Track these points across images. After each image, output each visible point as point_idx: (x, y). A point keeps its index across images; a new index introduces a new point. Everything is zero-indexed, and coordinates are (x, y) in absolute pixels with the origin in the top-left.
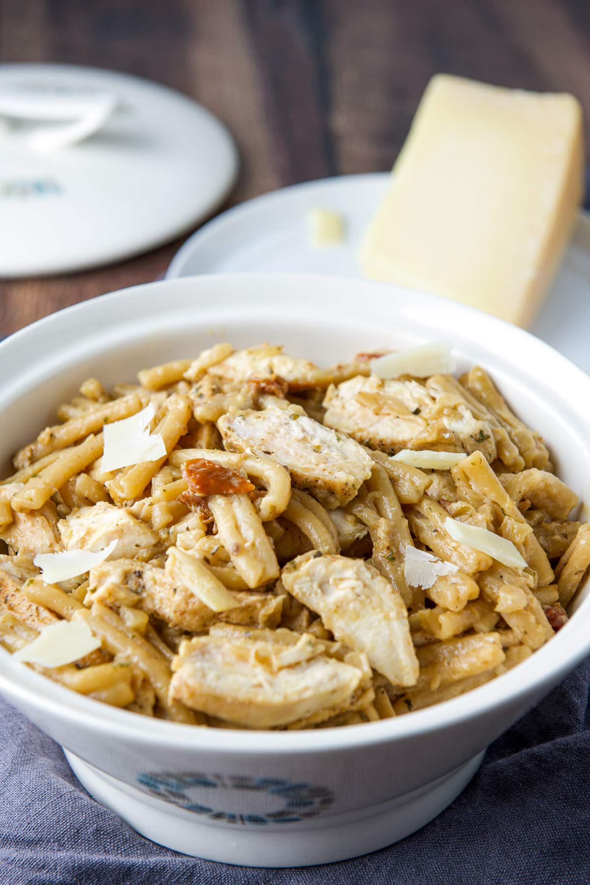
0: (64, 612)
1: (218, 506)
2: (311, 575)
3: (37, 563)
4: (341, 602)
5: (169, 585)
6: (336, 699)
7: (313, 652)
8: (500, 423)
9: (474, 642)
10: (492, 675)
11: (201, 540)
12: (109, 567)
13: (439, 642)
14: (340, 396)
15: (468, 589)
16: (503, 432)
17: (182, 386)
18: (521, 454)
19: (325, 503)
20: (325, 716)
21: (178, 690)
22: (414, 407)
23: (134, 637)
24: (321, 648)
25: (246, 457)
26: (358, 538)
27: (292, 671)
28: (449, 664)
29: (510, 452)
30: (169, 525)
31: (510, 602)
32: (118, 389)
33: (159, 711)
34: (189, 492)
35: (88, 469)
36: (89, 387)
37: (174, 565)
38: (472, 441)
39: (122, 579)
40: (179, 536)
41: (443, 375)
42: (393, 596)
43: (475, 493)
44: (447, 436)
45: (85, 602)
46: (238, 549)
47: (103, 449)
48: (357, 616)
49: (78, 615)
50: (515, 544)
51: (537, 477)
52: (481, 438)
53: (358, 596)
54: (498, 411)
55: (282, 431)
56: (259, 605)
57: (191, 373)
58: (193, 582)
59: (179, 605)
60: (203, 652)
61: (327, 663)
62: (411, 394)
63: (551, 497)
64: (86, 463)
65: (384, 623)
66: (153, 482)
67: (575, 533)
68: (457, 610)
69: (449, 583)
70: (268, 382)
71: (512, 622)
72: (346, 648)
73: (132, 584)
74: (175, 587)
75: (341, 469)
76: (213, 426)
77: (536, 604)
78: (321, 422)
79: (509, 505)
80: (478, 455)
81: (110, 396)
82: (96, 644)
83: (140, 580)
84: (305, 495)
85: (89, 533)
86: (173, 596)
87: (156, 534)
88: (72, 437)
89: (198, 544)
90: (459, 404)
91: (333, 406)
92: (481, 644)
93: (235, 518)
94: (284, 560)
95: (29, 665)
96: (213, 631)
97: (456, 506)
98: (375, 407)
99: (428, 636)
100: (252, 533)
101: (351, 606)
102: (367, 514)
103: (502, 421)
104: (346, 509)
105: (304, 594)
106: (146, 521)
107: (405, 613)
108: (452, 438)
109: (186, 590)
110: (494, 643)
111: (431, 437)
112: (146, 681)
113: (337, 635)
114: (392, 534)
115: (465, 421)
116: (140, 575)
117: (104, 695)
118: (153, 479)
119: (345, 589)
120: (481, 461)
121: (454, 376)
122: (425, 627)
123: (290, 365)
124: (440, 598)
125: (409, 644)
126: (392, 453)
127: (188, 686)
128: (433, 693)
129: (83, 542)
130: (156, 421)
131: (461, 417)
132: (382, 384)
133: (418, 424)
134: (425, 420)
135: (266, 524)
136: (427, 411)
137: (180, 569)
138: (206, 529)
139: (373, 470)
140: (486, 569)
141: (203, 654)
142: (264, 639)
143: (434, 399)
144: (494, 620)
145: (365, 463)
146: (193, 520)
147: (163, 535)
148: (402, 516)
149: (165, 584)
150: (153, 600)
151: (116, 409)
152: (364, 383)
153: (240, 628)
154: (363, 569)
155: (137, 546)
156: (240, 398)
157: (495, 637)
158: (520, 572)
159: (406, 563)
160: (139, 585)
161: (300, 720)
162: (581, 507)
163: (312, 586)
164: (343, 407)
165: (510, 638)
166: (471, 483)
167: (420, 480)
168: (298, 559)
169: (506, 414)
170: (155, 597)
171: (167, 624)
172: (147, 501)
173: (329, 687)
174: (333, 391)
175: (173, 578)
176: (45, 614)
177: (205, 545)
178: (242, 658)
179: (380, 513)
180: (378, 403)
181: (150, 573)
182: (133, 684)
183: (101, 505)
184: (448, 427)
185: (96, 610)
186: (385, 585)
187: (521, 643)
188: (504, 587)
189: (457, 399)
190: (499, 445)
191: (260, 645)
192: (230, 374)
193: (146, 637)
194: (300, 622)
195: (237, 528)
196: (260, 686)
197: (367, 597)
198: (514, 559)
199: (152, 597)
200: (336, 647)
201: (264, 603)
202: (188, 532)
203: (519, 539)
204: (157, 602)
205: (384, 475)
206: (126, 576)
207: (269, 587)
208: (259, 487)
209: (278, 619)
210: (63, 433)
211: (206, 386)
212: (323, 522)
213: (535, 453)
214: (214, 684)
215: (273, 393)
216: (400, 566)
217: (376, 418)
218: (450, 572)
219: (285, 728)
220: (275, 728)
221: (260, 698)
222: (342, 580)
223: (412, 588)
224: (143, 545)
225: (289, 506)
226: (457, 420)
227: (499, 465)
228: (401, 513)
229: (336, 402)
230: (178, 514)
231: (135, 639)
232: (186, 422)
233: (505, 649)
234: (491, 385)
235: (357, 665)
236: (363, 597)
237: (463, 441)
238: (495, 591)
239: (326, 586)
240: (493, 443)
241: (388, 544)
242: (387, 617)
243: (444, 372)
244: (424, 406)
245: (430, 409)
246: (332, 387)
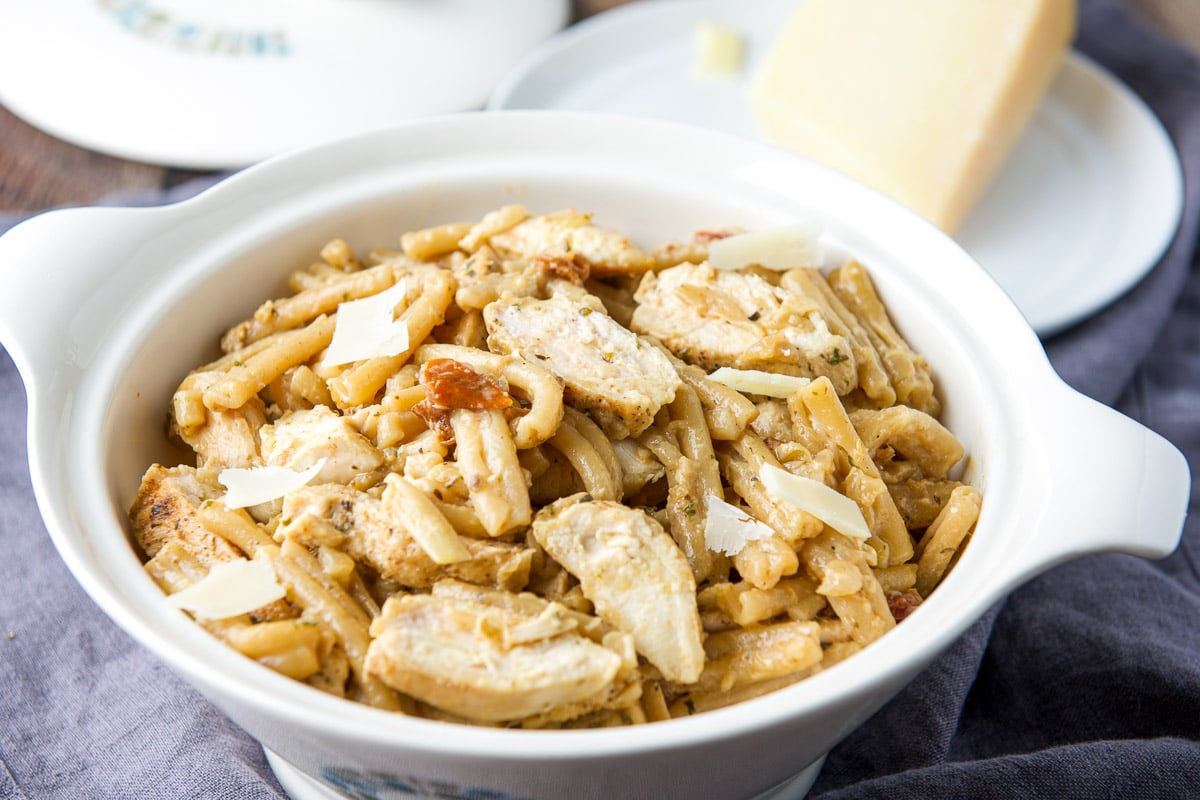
0: (247, 548)
1: (462, 422)
2: (572, 525)
3: (222, 480)
4: (608, 565)
5: (384, 523)
6: (586, 692)
7: (560, 627)
8: (872, 339)
9: (783, 632)
10: (807, 674)
11: (436, 467)
12: (309, 494)
13: (739, 628)
14: (658, 289)
15: (783, 560)
16: (869, 353)
17: (457, 257)
18: (894, 384)
19: (609, 432)
20: (573, 713)
21: (375, 664)
22: (751, 310)
23: (331, 587)
24: (573, 623)
25: (509, 362)
26: (651, 480)
27: (529, 650)
28: (747, 658)
29: (875, 380)
30: (398, 444)
31: (836, 583)
32: (373, 256)
33: (352, 688)
34: (426, 403)
35: (311, 361)
36: (334, 250)
37: (392, 497)
38: (822, 362)
39: (324, 510)
40: (409, 459)
41: (804, 269)
42: (678, 561)
43: (815, 433)
44: (787, 353)
45: (276, 536)
46: (479, 483)
47: (332, 335)
48: (628, 584)
49: (262, 553)
50: (860, 505)
51: (904, 418)
52: (836, 358)
53: (632, 558)
54: (875, 324)
55: (566, 329)
56: (498, 560)
57: (468, 242)
58: (414, 522)
59: (394, 551)
60: (415, 615)
61: (578, 643)
62: (751, 293)
63: (925, 447)
64: (311, 352)
65: (662, 597)
66: (388, 385)
67: (949, 496)
68: (765, 588)
69: (760, 550)
70: (562, 262)
71: (839, 610)
72: (609, 626)
73: (337, 518)
74: (391, 527)
75: (635, 387)
76: (479, 314)
77: (875, 587)
78: (625, 323)
79: (859, 452)
80: (823, 381)
81: (362, 264)
82: (280, 592)
83: (348, 514)
84: (583, 418)
85: (294, 446)
86: (388, 538)
87: (379, 454)
88: (301, 316)
89: (431, 472)
90: (812, 311)
91: (648, 302)
92: (792, 635)
93: (480, 442)
94: (540, 501)
95: (189, 614)
96: (440, 589)
97: (786, 448)
98: (700, 306)
99: (727, 620)
100: (501, 463)
101: (621, 570)
102: (664, 449)
103: (876, 338)
104: (638, 441)
105: (560, 550)
106: (370, 437)
107: (693, 587)
108: (794, 356)
109: (405, 532)
110: (809, 636)
111: (766, 353)
112: (338, 646)
113: (599, 607)
114: (694, 479)
115: (816, 334)
116: (349, 507)
117: (279, 660)
118: (389, 380)
119: (615, 547)
120: (826, 389)
121: (821, 271)
122: (722, 606)
123: (598, 241)
124: (745, 569)
125: (693, 627)
126: (710, 372)
127: (386, 658)
128: (724, 695)
129: (285, 457)
130: (407, 303)
131: (812, 329)
132: (715, 276)
133: (753, 334)
134: (764, 329)
135: (523, 455)
136: (768, 317)
137: (399, 503)
138: (445, 453)
139: (679, 393)
140: (814, 536)
141: (414, 618)
142: (501, 606)
143: (780, 301)
144: (818, 606)
145: (669, 381)
146: (430, 440)
147: (389, 457)
148: (712, 457)
149: (380, 521)
150: (363, 541)
151: (359, 282)
152: (691, 273)
153: (473, 587)
154: (642, 522)
155: (354, 468)
156: (519, 281)
157: (812, 628)
158: (860, 543)
159: (708, 520)
160: (347, 521)
161: (538, 716)
162: (967, 463)
163: (572, 540)
164: (660, 303)
165: (832, 631)
166: (812, 419)
167: (743, 410)
168: (557, 504)
169: (884, 328)
170: (366, 537)
171: (380, 575)
172: (374, 409)
173: (575, 675)
174: (650, 281)
175: (390, 514)
176: (223, 547)
177: (441, 474)
178: (466, 628)
179: (683, 450)
180: (704, 302)
181: (363, 505)
182: (319, 650)
183: (320, 408)
184: (791, 340)
185: (287, 547)
186: (669, 547)
187: (850, 639)
188: (833, 563)
189: (816, 305)
190: (862, 370)
191: (493, 613)
192: (518, 247)
193: (350, 590)
194: (555, 587)
195: (483, 455)
196: (482, 666)
197: (644, 560)
198: (850, 522)
199: (361, 536)
200: (594, 624)
201: (506, 557)
202: (420, 456)
203: (868, 499)
204: (367, 544)
205: (694, 399)
206: (330, 507)
207: (518, 536)
208: (521, 400)
209: (525, 579)
210: (288, 309)
211: (480, 260)
212: (602, 456)
213: (913, 383)
214: (421, 659)
215: (566, 278)
216: (700, 523)
217: (700, 321)
218: (763, 536)
219: (518, 725)
220: (505, 724)
221: (480, 683)
222: (612, 534)
223: (712, 553)
224: (361, 468)
225: (559, 431)
226: (806, 332)
227: (856, 398)
228: (710, 451)
229: (652, 296)
230: (412, 431)
231: (332, 591)
232: (445, 308)
233: (825, 645)
234: (870, 288)
235: (619, 651)
236: (638, 560)
237: (811, 362)
238: (822, 565)
239: (591, 542)
240: (853, 365)
241: (687, 492)
242: (667, 590)
243: (808, 265)
244: (765, 310)
245: (772, 315)
246: (649, 274)
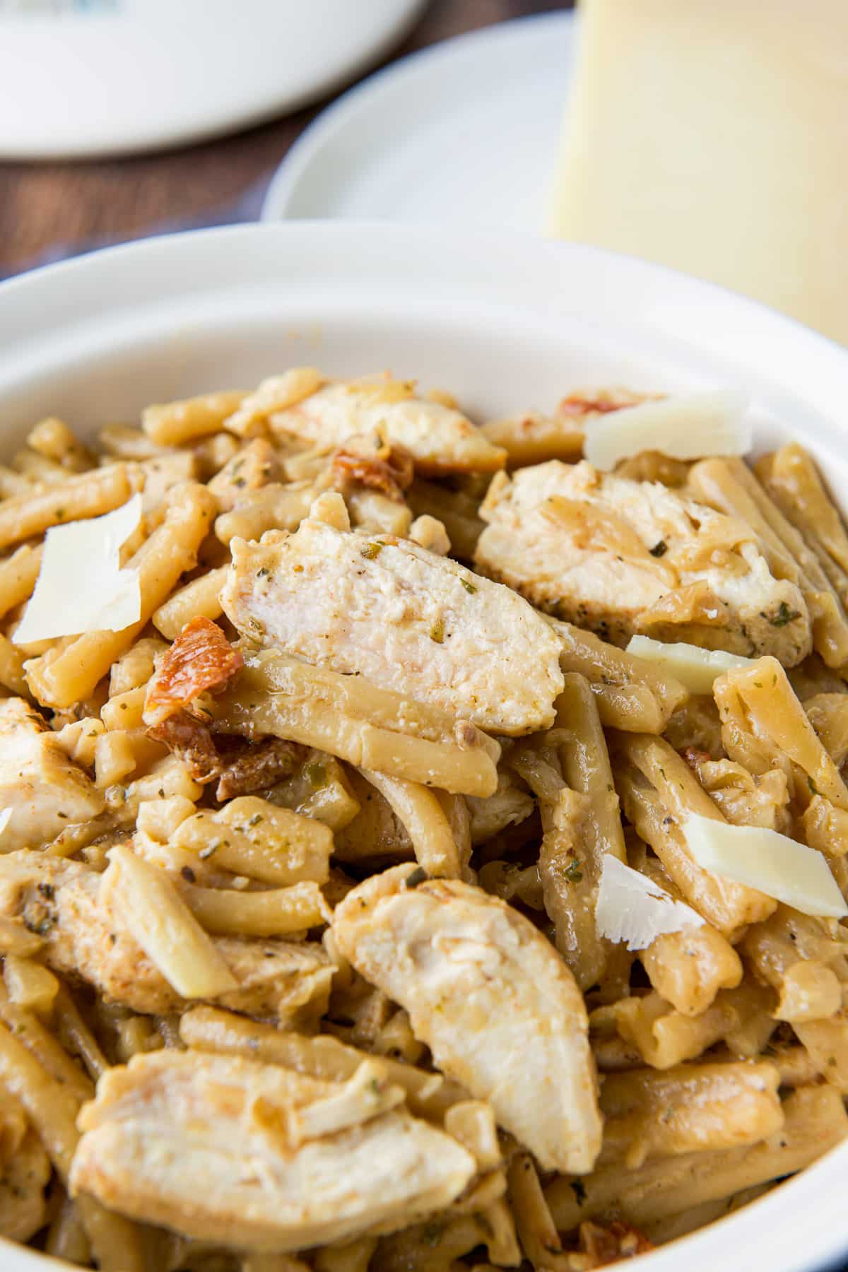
2: (393, 926)
4: (452, 990)
5: (103, 925)
7: (379, 1105)
8: (823, 566)
11: (184, 823)
13: (652, 1070)
14: (514, 500)
15: (719, 967)
16: (829, 597)
17: (222, 442)
21: (85, 1176)
22: (653, 542)
23: (22, 1029)
24: (398, 1095)
26: (513, 822)
27: (329, 1148)
28: (666, 1122)
29: (838, 644)
30: (127, 779)
31: (803, 1007)
32: (106, 437)
36: (47, 435)
37: (115, 883)
38: (764, 624)
39: (10, 901)
40: (144, 806)
41: (722, 458)
43: (758, 741)
44: (712, 614)
47: (35, 582)
48: (483, 1019)
50: (828, 854)
52: (783, 617)
53: (489, 979)
54: (827, 541)
56: (279, 986)
57: (238, 422)
58: (147, 928)
59: (118, 969)
60: (150, 1091)
61: (407, 1128)
62: (652, 511)
65: (537, 1039)
66: (113, 674)
68: (693, 1014)
69: (682, 949)
70: (372, 469)
72: (456, 1091)
73: (32, 913)
74: (112, 932)
79: (825, 771)
80: (769, 662)
81: (90, 456)
83: (49, 904)
86: (110, 949)
89: (178, 831)
90: (745, 541)
91: (499, 520)
92: (736, 1090)
96: (189, 1022)
97: (715, 769)
98: (578, 532)
99: (631, 1053)
101: (472, 998)
105: (376, 966)
106: (84, 767)
108: (723, 616)
109: (133, 943)
110: (764, 1091)
111: (680, 614)
112: (32, 1132)
113: (439, 1057)
114: (581, 824)
115: (753, 578)
116: (49, 892)
118: (114, 667)
119: (461, 962)
120: (775, 680)
121: (747, 460)
122: (624, 1035)
123: (423, 424)
124: (661, 978)
125: (585, 1087)
127: (102, 1176)
131: (746, 571)
132: (598, 482)
133: (658, 577)
134: (674, 571)
136: (679, 552)
137: (126, 896)
138: (198, 794)
140: (763, 920)
141: (148, 1095)
143: (696, 525)
146: (175, 774)
147: (114, 800)
148: (610, 788)
149: (96, 921)
150: (72, 948)
151: (79, 493)
152: (563, 476)
154: (503, 924)
155: (62, 815)
158: (834, 927)
159: (601, 890)
160: (47, 915)
163: (395, 951)
164: (518, 524)
165: (798, 1067)
166: (752, 718)
170: (75, 942)
171: (101, 995)
174: (501, 488)
175: (110, 911)
178: (230, 1110)
179: (566, 777)
180: (583, 525)
181: (69, 893)
184: (717, 591)
186: (546, 960)
187: (822, 1079)
188: (798, 967)
190: (819, 628)
192: (309, 432)
193: (52, 1026)
194: (369, 1012)
196: (255, 1181)
197: (507, 982)
199: (69, 940)
202: (160, 802)
204: (79, 953)
206: (21, 895)
214: (157, 1174)
215: (378, 490)
216: (588, 895)
217: (577, 554)
218: (686, 925)
221: (252, 1212)
222: (457, 941)
223: (606, 942)
224: (72, 816)
226: (737, 577)
229: (504, 511)
231: (24, 1034)
233: (785, 1093)
234: (817, 484)
235: (466, 1138)
236: (498, 983)
237: (746, 623)
238: (779, 968)
239: (425, 950)
240: (807, 624)
241: (571, 845)
242: (544, 1028)
243: (728, 451)
244: (673, 538)
245: (685, 547)
246: (500, 476)
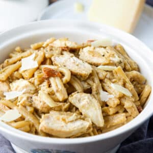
0: (11, 107)
1: (52, 80)
2: (76, 98)
3: (4, 94)
4: (84, 105)
5: (39, 100)
6: (83, 130)
7: (77, 118)
9: (118, 116)
10: (123, 124)
11: (47, 89)
12: (24, 96)
13: (109, 115)
14: (83, 51)
15: (117, 102)
16: (126, 61)
17: (42, 49)
18: (130, 67)
19: (80, 79)
20: (80, 134)
21: (41, 128)
23: (30, 114)
24: (79, 117)
25: (59, 67)
26: (88, 88)
27: (71, 123)
28: (112, 121)
29: (127, 66)
30: (39, 85)
31: (128, 105)
33: (36, 133)
34: (44, 76)
35: (17, 70)
36: (18, 49)
38: (118, 63)
40: (41, 87)
43: (119, 77)
44: (111, 62)
45: (17, 105)
46: (57, 91)
47: (21, 65)
48: (88, 109)
49: (15, 108)
51: (135, 73)
52: (120, 62)
53: (88, 103)
55: (68, 60)
57: (44, 45)
58: (45, 99)
59: (42, 106)
60: (48, 118)
61: (80, 121)
62: (102, 51)
63: (138, 78)
66: (35, 73)
67: (144, 87)
68: (114, 107)
69: (112, 100)
70: (65, 47)
71: (128, 110)
72: (85, 117)
73: (29, 100)
74: (41, 101)
75: (84, 70)
76: (50, 59)
77: (135, 106)
78: (78, 58)
79: (128, 80)
80: (119, 67)
81: (23, 51)
82: (20, 115)
84: (74, 77)
85: (18, 87)
86: (40, 103)
87: (36, 87)
88: (13, 62)
92: (120, 116)
93: (56, 83)
94: (69, 94)
95: (3, 121)
96: (51, 112)
97: (114, 80)
98: (93, 54)
99: (106, 114)
100: (61, 87)
101: (87, 106)
102: (91, 82)
103: (126, 58)
104: (85, 81)
105: (74, 103)
106: (33, 84)
107: (100, 108)
109: (44, 102)
110: (124, 116)
111: (107, 62)
112: (33, 126)
113: (83, 113)
114: (97, 87)
115: (116, 58)
116: (31, 98)
117: (22, 129)
119: (85, 101)
121: (113, 46)
122: (106, 111)
123: (70, 43)
124: (109, 104)
125: (101, 116)
126: (97, 66)
127: (44, 127)
128: (107, 129)
129: (16, 89)
130: (35, 58)
132: (94, 48)
133: (104, 59)
134: (106, 58)
135: (64, 85)
138: (49, 86)
139: (92, 71)
140: (122, 97)
142: (64, 114)
143: (108, 52)
144: (123, 110)
145: (90, 69)
146: (45, 83)
147: (37, 87)
151: (25, 54)
152: (90, 48)
153: (58, 112)
154: (90, 96)
155: (30, 90)
156: (57, 52)
157: (124, 114)
158: (130, 97)
159: (101, 95)
160: (31, 100)
161: (73, 136)
162: (146, 81)
163: (76, 101)
164: (84, 54)
165: (128, 114)
166: (118, 74)
167: (104, 73)
168: (73, 94)
169: (126, 56)
171: (39, 110)
172: (33, 78)
173: (81, 127)
175: (40, 98)
176: (7, 108)
177: (49, 90)
178: (58, 119)
179: (94, 82)
181: (34, 97)
182: (30, 126)
183: (21, 79)
184: (111, 60)
185: (20, 107)
186: (95, 101)
187: (130, 116)
188: (126, 101)
189: (113, 52)
190: (125, 64)
191: (63, 116)
193: (33, 114)
194: (73, 110)
195: (57, 85)
196: (63, 127)
197: (91, 104)
198: (129, 94)
199: (35, 103)
200: (82, 117)
201: (64, 105)
202: (44, 87)
203: (130, 89)
204: (36, 105)
205: (95, 72)
206: (28, 98)
207: (65, 101)
208: (63, 75)
209: (68, 109)
210: (11, 61)
211: (48, 48)
212: (79, 84)
213: (134, 66)
214: (51, 126)
215: (66, 51)
216: (99, 96)
217: (93, 57)
218: (112, 97)
219: (69, 138)
220: (67, 138)
221: (63, 130)
222: (84, 99)
223: (102, 101)
224: (32, 90)
225: (71, 80)
226: (114, 58)
227: (125, 70)
228: (99, 82)
229: (82, 53)
230: (41, 82)
232: (43, 58)
233: (127, 117)
235: (88, 121)
237: (116, 63)
238: (124, 102)
239: (80, 101)
240: (123, 64)
241: (96, 90)
242: (96, 109)
243: (110, 45)
244: (105, 54)
245: (107, 55)
246: (81, 49)
